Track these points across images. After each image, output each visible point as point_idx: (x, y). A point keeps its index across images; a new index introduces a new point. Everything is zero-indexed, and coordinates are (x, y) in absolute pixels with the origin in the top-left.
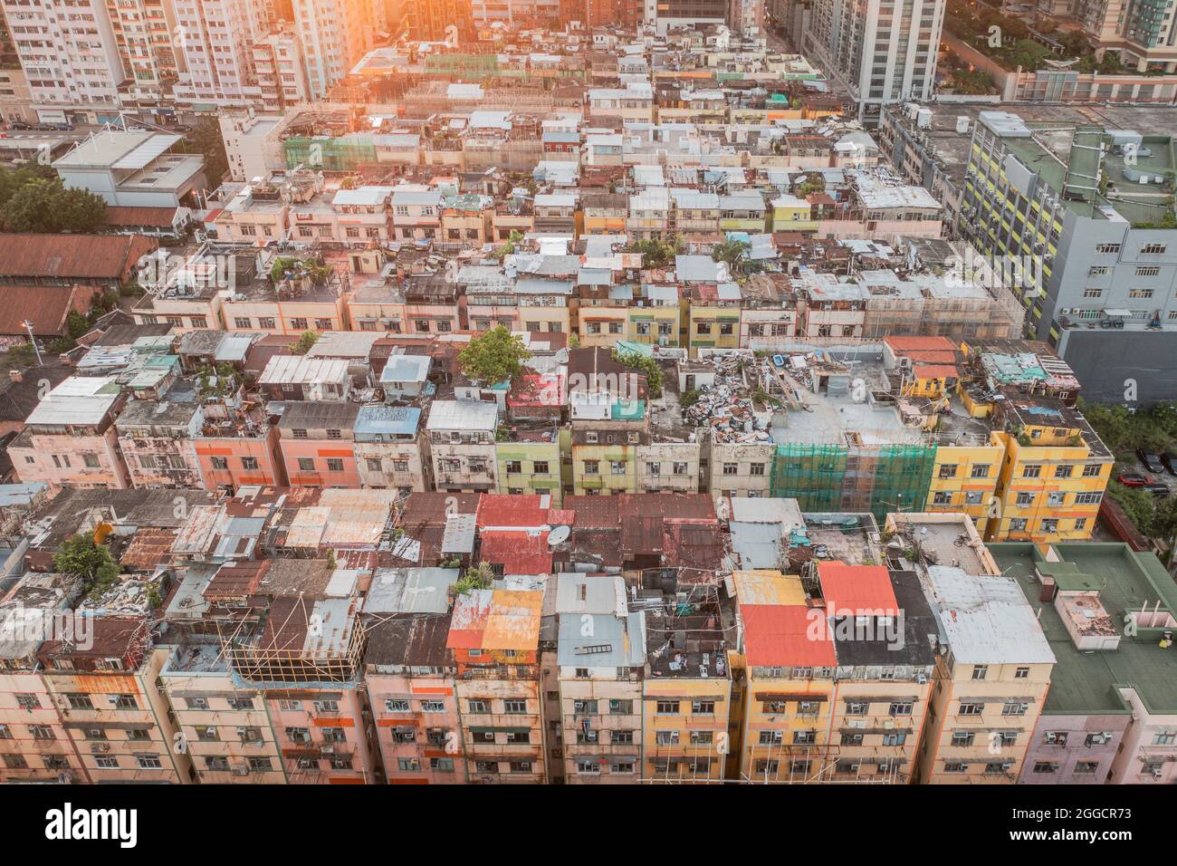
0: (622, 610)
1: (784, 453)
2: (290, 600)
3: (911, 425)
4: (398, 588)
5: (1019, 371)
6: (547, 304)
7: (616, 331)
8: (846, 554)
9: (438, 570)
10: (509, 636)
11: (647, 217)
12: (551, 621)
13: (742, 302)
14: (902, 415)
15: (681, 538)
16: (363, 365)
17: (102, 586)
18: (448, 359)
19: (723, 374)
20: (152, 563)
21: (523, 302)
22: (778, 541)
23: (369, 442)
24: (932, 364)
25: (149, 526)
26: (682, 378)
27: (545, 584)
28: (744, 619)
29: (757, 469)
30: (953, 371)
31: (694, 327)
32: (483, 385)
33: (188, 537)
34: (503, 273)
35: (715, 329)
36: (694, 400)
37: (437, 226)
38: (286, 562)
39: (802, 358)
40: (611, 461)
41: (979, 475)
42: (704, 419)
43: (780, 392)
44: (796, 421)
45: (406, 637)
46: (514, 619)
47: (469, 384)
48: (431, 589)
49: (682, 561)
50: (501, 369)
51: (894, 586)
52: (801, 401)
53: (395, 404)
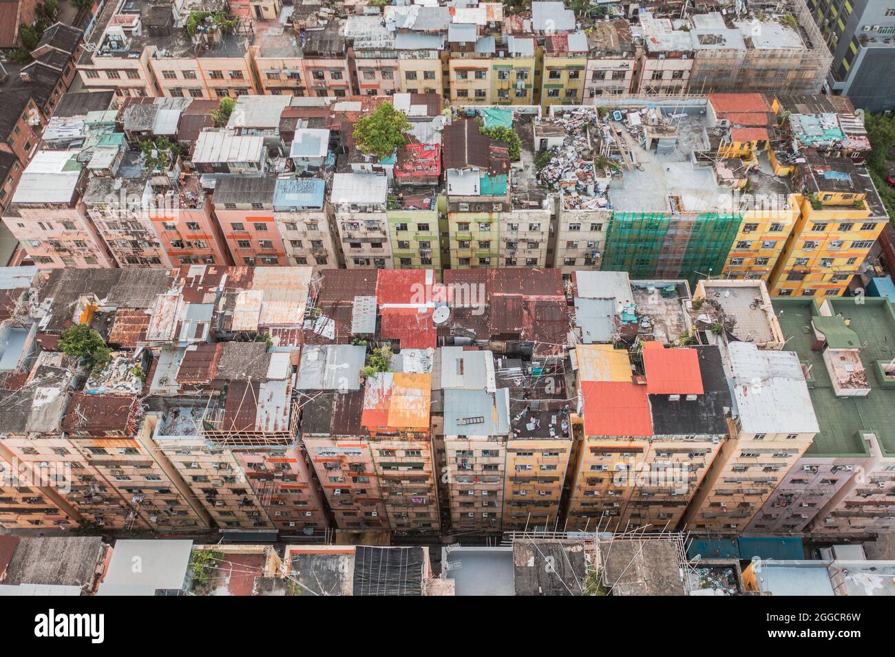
0: (492, 386)
1: (619, 218)
2: (242, 383)
3: (724, 186)
4: (321, 363)
5: (820, 132)
6: (422, 57)
7: (481, 77)
8: (664, 317)
9: (350, 347)
10: (408, 416)
12: (438, 395)
13: (589, 52)
14: (718, 178)
15: (536, 315)
16: (275, 136)
17: (100, 366)
18: (344, 132)
19: (571, 133)
20: (133, 339)
21: (402, 56)
22: (612, 317)
23: (286, 211)
24: (747, 127)
25: (126, 307)
26: (537, 140)
27: (432, 357)
28: (584, 394)
29: (596, 227)
30: (764, 134)
31: (546, 74)
32: (374, 160)
33: (158, 325)
34: (384, 25)
35: (564, 75)
36: (547, 162)
38: (234, 344)
39: (637, 114)
40: (479, 223)
41: (776, 230)
42: (555, 182)
43: (618, 153)
44: (630, 179)
45: (331, 409)
46: (411, 399)
47: (363, 160)
48: (346, 366)
49: (536, 335)
50: (389, 147)
51: (701, 361)
52: (635, 162)
53: (304, 175)
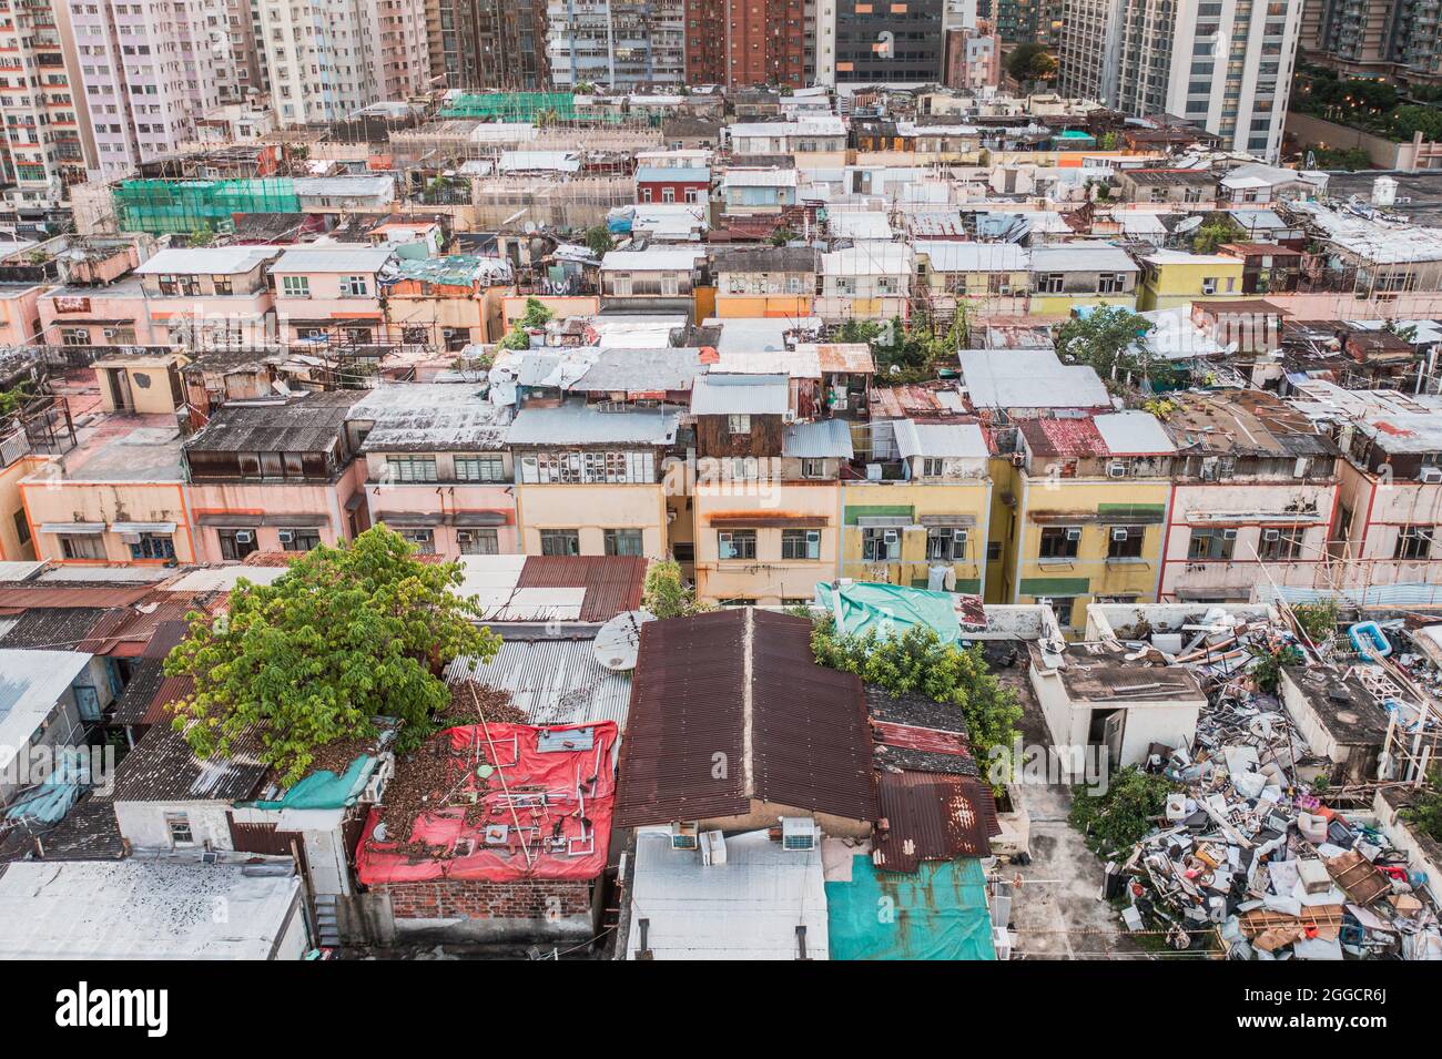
6: (599, 476)
7: (802, 553)
11: (862, 292)
13: (1177, 460)
19: (1211, 695)
21: (529, 472)
31: (1029, 537)
34: (485, 396)
35: (1093, 543)
36: (1149, 815)
37: (377, 322)
